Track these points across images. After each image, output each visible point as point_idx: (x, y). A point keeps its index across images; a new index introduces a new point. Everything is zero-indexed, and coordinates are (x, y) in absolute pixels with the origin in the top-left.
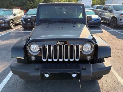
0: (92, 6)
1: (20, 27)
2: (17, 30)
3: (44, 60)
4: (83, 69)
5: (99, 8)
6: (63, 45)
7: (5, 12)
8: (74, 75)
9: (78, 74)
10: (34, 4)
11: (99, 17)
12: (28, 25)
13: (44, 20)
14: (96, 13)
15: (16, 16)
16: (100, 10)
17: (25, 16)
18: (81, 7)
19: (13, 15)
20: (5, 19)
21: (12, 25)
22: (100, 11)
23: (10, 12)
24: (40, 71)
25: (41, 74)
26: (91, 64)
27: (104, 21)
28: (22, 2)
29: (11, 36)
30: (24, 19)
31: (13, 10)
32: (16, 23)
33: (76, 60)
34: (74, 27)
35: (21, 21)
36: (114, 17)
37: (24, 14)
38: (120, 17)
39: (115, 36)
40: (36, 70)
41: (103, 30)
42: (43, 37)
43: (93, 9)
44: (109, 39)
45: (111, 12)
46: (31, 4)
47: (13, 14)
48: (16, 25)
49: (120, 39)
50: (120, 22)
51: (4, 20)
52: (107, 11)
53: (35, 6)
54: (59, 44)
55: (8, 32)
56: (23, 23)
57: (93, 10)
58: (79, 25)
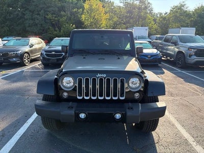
0: (149, 36)
1: (38, 64)
2: (33, 68)
3: (78, 98)
4: (128, 108)
5: (160, 39)
6: (105, 78)
7: (18, 41)
8: (118, 116)
9: (122, 115)
10: (60, 31)
11: (159, 52)
12: (51, 61)
13: (80, 51)
14: (154, 46)
15: (34, 47)
16: (160, 41)
17: (47, 48)
18: (129, 35)
19: (29, 46)
20: (17, 51)
21: (26, 61)
22: (161, 44)
23: (25, 41)
24: (74, 109)
25: (75, 113)
26: (140, 104)
27: (167, 57)
28: (42, 28)
29: (25, 76)
30: (46, 51)
31: (30, 38)
32: (33, 58)
33: (121, 98)
34: (119, 58)
35: (42, 54)
36: (180, 52)
37: (46, 45)
38: (189, 52)
39: (182, 80)
40: (69, 108)
41: (165, 71)
42: (80, 68)
43: (151, 40)
44: (173, 83)
45: (176, 45)
46: (56, 31)
47: (29, 44)
48: (32, 61)
49: (189, 84)
50: (190, 58)
51: (15, 53)
52: (170, 44)
53: (61, 34)
54: (99, 77)
55: (20, 70)
56: (43, 58)
57: (150, 42)
58: (125, 58)
